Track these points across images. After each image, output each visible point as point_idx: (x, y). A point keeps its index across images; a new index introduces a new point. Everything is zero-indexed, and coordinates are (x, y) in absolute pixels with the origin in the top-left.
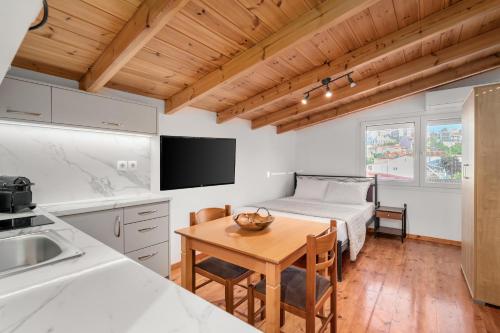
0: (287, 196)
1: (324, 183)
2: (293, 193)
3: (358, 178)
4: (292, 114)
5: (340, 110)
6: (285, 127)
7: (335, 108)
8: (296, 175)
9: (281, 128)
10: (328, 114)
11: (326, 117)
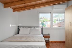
0: (16, 34)
1: (29, 29)
2: (18, 33)
3: (38, 27)
4: (23, 4)
5: (35, 6)
6: (16, 10)
7: (34, 5)
8: (18, 27)
9: (14, 10)
10: (32, 7)
11: (31, 8)
